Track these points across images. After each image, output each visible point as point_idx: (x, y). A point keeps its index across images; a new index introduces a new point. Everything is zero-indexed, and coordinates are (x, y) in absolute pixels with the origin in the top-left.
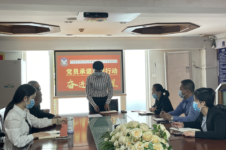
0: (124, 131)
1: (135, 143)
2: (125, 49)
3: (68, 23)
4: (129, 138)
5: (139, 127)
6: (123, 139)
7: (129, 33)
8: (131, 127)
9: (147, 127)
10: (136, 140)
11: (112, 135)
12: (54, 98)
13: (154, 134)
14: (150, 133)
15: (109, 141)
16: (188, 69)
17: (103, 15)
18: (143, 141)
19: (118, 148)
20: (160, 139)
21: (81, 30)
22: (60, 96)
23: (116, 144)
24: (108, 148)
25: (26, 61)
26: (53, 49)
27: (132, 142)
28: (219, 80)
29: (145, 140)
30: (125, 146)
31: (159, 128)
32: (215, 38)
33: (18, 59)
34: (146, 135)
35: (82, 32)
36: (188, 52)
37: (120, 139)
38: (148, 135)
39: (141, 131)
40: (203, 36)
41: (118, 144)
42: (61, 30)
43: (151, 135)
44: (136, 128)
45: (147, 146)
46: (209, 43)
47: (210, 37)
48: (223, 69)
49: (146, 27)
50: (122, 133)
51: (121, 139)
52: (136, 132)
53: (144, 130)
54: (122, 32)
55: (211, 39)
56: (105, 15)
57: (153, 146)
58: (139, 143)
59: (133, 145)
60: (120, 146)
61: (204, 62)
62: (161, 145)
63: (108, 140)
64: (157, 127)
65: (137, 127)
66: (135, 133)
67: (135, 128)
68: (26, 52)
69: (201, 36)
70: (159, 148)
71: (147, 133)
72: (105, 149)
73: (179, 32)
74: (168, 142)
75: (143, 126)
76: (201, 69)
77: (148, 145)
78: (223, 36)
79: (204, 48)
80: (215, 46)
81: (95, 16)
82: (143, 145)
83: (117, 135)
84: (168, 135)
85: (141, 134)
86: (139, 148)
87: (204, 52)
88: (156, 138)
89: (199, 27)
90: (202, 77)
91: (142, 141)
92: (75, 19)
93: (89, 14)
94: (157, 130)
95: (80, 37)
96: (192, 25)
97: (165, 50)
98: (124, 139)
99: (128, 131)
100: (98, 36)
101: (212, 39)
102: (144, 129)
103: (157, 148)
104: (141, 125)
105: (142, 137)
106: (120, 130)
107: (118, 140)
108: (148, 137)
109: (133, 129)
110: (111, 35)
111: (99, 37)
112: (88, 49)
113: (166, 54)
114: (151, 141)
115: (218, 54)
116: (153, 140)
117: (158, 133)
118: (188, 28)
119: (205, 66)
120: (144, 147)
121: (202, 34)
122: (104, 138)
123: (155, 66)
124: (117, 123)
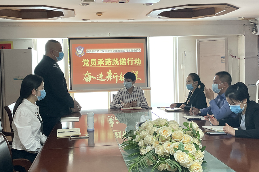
0: (150, 130)
1: (163, 144)
2: (150, 36)
3: (84, 6)
4: (157, 138)
5: (167, 125)
7: (155, 17)
8: (158, 125)
9: (177, 126)
11: (136, 134)
13: (185, 133)
14: (180, 132)
15: (133, 140)
16: (224, 59)
20: (192, 139)
21: (99, 14)
23: (142, 143)
24: (131, 148)
25: (37, 51)
26: (68, 37)
27: (160, 141)
30: (152, 146)
31: (191, 126)
32: (256, 22)
33: (28, 48)
34: (175, 134)
35: (100, 16)
36: (224, 38)
37: (146, 138)
38: (178, 134)
39: (170, 130)
40: (242, 20)
41: (143, 144)
43: (181, 134)
44: (164, 126)
45: (177, 147)
47: (250, 20)
49: (175, 9)
50: (147, 132)
52: (165, 131)
54: (146, 15)
55: (252, 23)
57: (184, 147)
58: (167, 143)
59: (161, 145)
60: (145, 146)
61: (242, 50)
63: (132, 140)
64: (189, 125)
65: (165, 125)
66: (164, 132)
67: (163, 126)
68: (36, 40)
69: (240, 19)
70: (191, 149)
71: (177, 132)
72: (128, 149)
73: (213, 15)
74: (201, 142)
75: (172, 124)
76: (239, 59)
82: (172, 146)
83: (143, 133)
84: (202, 134)
85: (170, 133)
87: (243, 39)
88: (187, 137)
89: (238, 8)
90: (239, 68)
91: (171, 141)
92: (93, 1)
94: (189, 128)
95: (97, 22)
96: (229, 7)
97: (197, 37)
98: (151, 139)
99: (154, 129)
100: (118, 21)
103: (189, 149)
104: (170, 123)
105: (171, 136)
107: (143, 140)
108: (178, 136)
109: (161, 128)
110: (133, 20)
111: (120, 22)
112: (108, 36)
113: (197, 41)
114: (182, 141)
116: (184, 140)
117: (190, 132)
118: (225, 10)
119: (244, 55)
120: (174, 148)
121: (241, 18)
122: (127, 137)
123: (184, 55)
124: (141, 121)
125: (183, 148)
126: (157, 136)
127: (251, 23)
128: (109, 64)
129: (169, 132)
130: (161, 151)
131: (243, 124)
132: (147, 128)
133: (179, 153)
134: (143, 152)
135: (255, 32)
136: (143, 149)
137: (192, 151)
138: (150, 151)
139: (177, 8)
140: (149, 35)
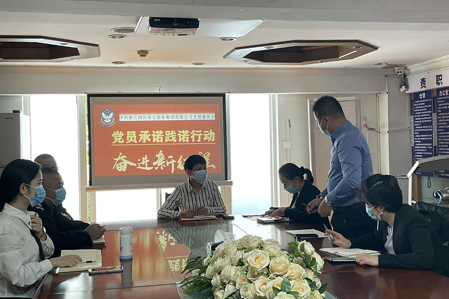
0: (232, 256)
1: (255, 280)
2: (230, 93)
3: (117, 39)
4: (243, 270)
5: (261, 247)
6: (231, 271)
7: (238, 61)
8: (245, 248)
9: (279, 248)
10: (256, 273)
11: (207, 264)
12: (87, 189)
13: (292, 261)
14: (283, 260)
15: (202, 275)
17: (188, 22)
18: (271, 275)
19: (221, 289)
20: (303, 271)
21: (143, 53)
22: (99, 186)
23: (217, 280)
24: (199, 290)
25: (30, 116)
26: (86, 92)
27: (249, 277)
28: (413, 154)
29: (274, 273)
30: (235, 285)
31: (303, 249)
32: (406, 72)
33: (14, 112)
37: (225, 271)
39: (266, 255)
41: (219, 282)
42: (101, 53)
43: (286, 263)
44: (256, 250)
45: (279, 285)
46: (395, 82)
47: (396, 69)
48: (421, 133)
49: (272, 48)
50: (227, 261)
52: (257, 258)
53: (273, 253)
54: (224, 57)
55: (400, 74)
56: (193, 23)
57: (290, 285)
58: (262, 279)
59: (251, 282)
60: (224, 285)
61: (384, 119)
62: (306, 284)
63: (200, 274)
64: (299, 247)
65: (258, 247)
66: (255, 259)
67: (254, 249)
68: (29, 97)
69: (379, 66)
70: (302, 289)
71: (278, 260)
72: (193, 291)
74: (319, 277)
75: (270, 245)
76: (380, 132)
77: (280, 283)
78: (422, 68)
79: (384, 91)
80: (407, 87)
81: (173, 24)
82: (270, 284)
83: (219, 262)
84: (320, 262)
85: (266, 262)
86: (263, 288)
87: (385, 99)
89: (376, 48)
90: (380, 148)
92: (132, 30)
93: (160, 20)
94: (298, 253)
95: (139, 68)
96: (362, 45)
97: (309, 95)
98: (233, 273)
99: (240, 255)
100: (176, 66)
101: (401, 72)
102: (272, 251)
103: (299, 288)
104: (266, 244)
105: (268, 267)
106: (223, 255)
107: (219, 274)
108: (280, 267)
109: (250, 252)
110: (201, 64)
111: (178, 68)
112: (157, 91)
113: (310, 102)
114: (286, 275)
115: (412, 102)
116: (291, 273)
117: (300, 260)
118: (356, 51)
119: (386, 127)
120: (274, 288)
121: (381, 64)
122: (191, 269)
123: (288, 126)
124: (217, 241)
125: (288, 287)
126: (244, 267)
127: (398, 72)
128: (160, 141)
129: (264, 260)
130: (251, 293)
131: (389, 244)
132: (226, 253)
133: (281, 296)
134: (219, 295)
135: (404, 89)
136: (219, 291)
137: (304, 293)
138: (232, 294)
139: (275, 47)
140: (229, 91)
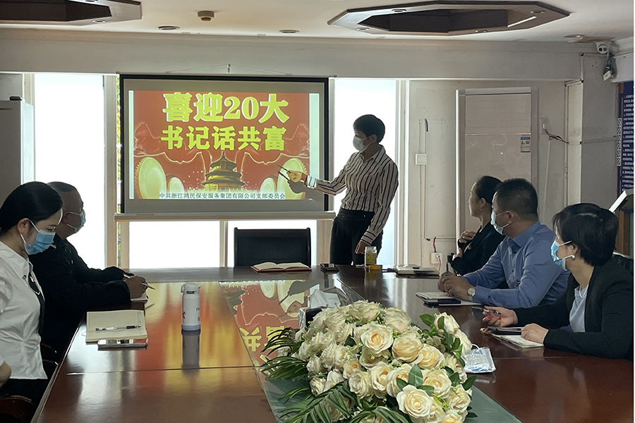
0: (338, 331)
1: (371, 367)
4: (354, 352)
5: (381, 320)
6: (336, 352)
7: (351, 28)
8: (357, 320)
9: (406, 322)
10: (373, 358)
11: (301, 340)
12: (118, 218)
13: (425, 342)
14: (413, 339)
15: (293, 356)
18: (395, 361)
19: (321, 377)
20: (442, 358)
21: (206, 16)
22: (134, 214)
23: (315, 364)
24: (287, 376)
25: (33, 104)
26: (118, 70)
27: (362, 361)
28: (620, 179)
29: (398, 359)
30: (342, 373)
31: (441, 325)
32: (614, 49)
34: (401, 343)
35: (208, 21)
37: (327, 352)
38: (408, 344)
39: (388, 333)
40: (579, 42)
41: (318, 366)
42: (143, 14)
43: (417, 344)
44: (373, 323)
45: (406, 376)
46: (596, 63)
47: (598, 44)
49: (404, 12)
50: (331, 337)
51: (329, 354)
52: (376, 335)
53: (398, 330)
54: (329, 23)
55: (603, 52)
57: (422, 377)
58: (381, 365)
59: (366, 370)
60: (325, 372)
61: (576, 121)
62: (445, 375)
63: (289, 354)
64: (436, 322)
65: (376, 320)
66: (372, 337)
67: (370, 322)
70: (439, 382)
71: (405, 339)
72: (279, 379)
73: (506, 28)
75: (394, 317)
76: (568, 143)
77: (407, 372)
79: (578, 78)
80: (614, 73)
82: (393, 373)
83: (318, 339)
85: (388, 342)
86: (382, 379)
87: (578, 91)
88: (430, 353)
89: (566, 14)
90: (567, 167)
91: (390, 361)
94: (435, 330)
95: (199, 35)
96: (544, 9)
97: (459, 81)
98: (339, 355)
99: (349, 329)
100: (255, 33)
101: (605, 49)
102: (397, 326)
103: (434, 382)
104: (389, 315)
105: (390, 349)
107: (319, 355)
108: (408, 349)
109: (365, 327)
110: (293, 32)
111: (258, 37)
112: (224, 72)
113: (460, 93)
114: (417, 362)
115: (621, 97)
116: (424, 359)
117: (438, 340)
118: (534, 18)
119: (579, 135)
121: (573, 36)
123: (425, 129)
124: (313, 305)
125: (418, 380)
126: (356, 347)
127: (601, 50)
129: (385, 339)
130: (364, 385)
132: (329, 325)
133: (409, 391)
134: (318, 386)
135: (609, 75)
136: (319, 380)
137: (441, 388)
138: (337, 385)
139: (409, 9)
140: (335, 74)
